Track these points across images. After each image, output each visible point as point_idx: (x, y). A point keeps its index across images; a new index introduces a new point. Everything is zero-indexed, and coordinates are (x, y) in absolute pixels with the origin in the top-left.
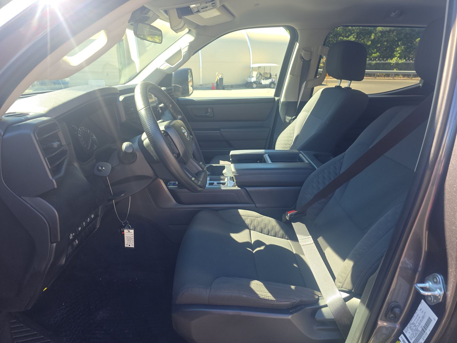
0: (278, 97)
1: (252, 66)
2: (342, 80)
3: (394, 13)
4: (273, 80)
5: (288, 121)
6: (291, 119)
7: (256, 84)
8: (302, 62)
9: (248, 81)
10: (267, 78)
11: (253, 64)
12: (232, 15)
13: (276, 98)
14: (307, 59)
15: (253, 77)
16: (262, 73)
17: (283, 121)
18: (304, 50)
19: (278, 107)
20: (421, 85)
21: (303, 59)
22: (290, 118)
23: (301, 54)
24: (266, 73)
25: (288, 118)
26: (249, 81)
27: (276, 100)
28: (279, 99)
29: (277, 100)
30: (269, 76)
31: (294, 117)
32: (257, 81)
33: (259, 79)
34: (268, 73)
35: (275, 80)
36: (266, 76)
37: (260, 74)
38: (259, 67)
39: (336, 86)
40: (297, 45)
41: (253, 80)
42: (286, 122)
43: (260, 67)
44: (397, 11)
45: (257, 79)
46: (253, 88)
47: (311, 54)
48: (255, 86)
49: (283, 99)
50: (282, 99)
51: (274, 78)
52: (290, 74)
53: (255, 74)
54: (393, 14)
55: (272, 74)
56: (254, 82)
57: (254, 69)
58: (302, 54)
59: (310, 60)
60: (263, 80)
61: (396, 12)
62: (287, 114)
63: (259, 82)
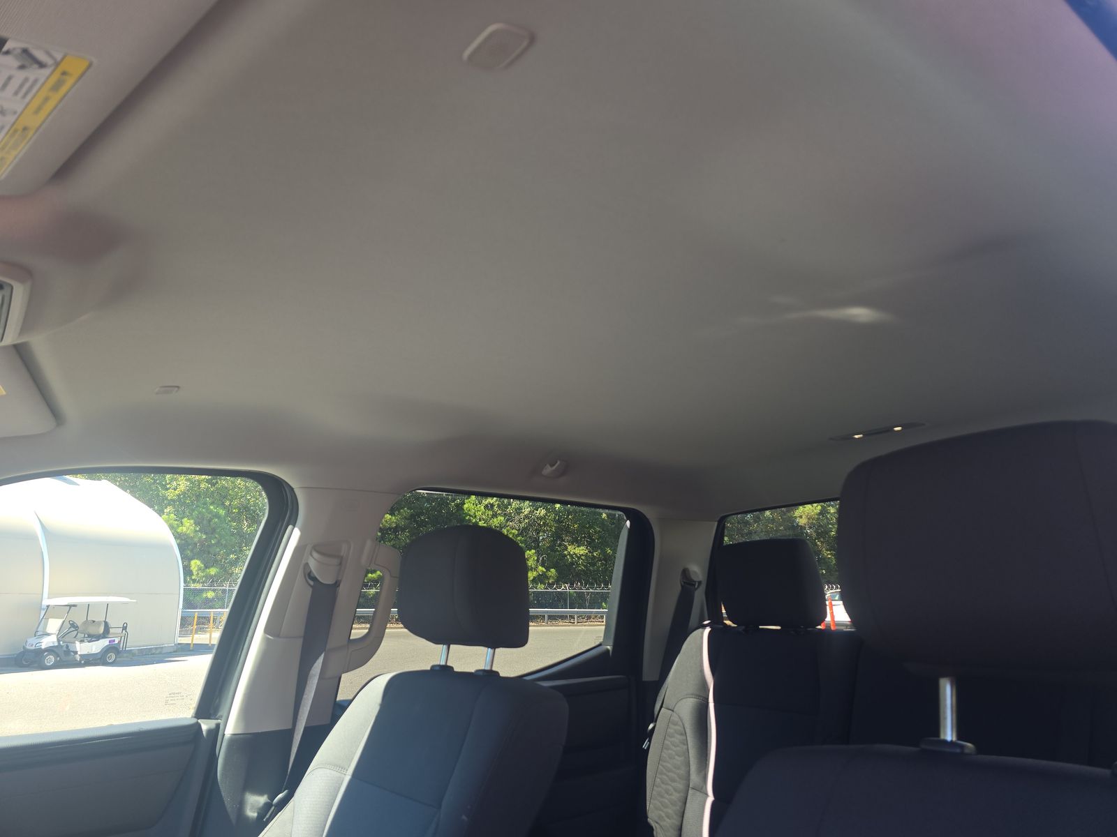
0: (209, 718)
1: (46, 602)
2: (451, 646)
3: (552, 465)
4: (114, 641)
5: (255, 815)
6: (268, 806)
7: (57, 655)
8: (309, 591)
9: (28, 647)
10: (94, 638)
11: (49, 598)
12: (56, 414)
13: (206, 725)
14: (327, 579)
15: (48, 635)
16: (79, 623)
17: (233, 817)
18: (318, 552)
19: (213, 759)
20: (609, 647)
21: (314, 579)
22: (262, 800)
23: (307, 564)
24: (94, 622)
25: (255, 802)
26: (33, 648)
27: (204, 733)
28: (218, 726)
29: (209, 731)
30: (101, 630)
31: (280, 796)
32: (62, 646)
33: (67, 639)
34: (99, 623)
35: (120, 642)
36: (92, 630)
37: (73, 625)
38: (70, 606)
39: (433, 667)
40: (294, 537)
41: (47, 642)
42: (247, 818)
43: (74, 606)
44: (558, 463)
45: (59, 641)
46: (44, 668)
47: (340, 564)
48: (50, 660)
49: (236, 726)
50: (232, 726)
51: (116, 635)
52: (267, 631)
53: (54, 625)
54: (548, 470)
55: (111, 624)
56: (50, 650)
57: (50, 611)
58: (313, 565)
59: (337, 584)
60: (82, 641)
61: (556, 465)
62: (251, 784)
63: (67, 647)
